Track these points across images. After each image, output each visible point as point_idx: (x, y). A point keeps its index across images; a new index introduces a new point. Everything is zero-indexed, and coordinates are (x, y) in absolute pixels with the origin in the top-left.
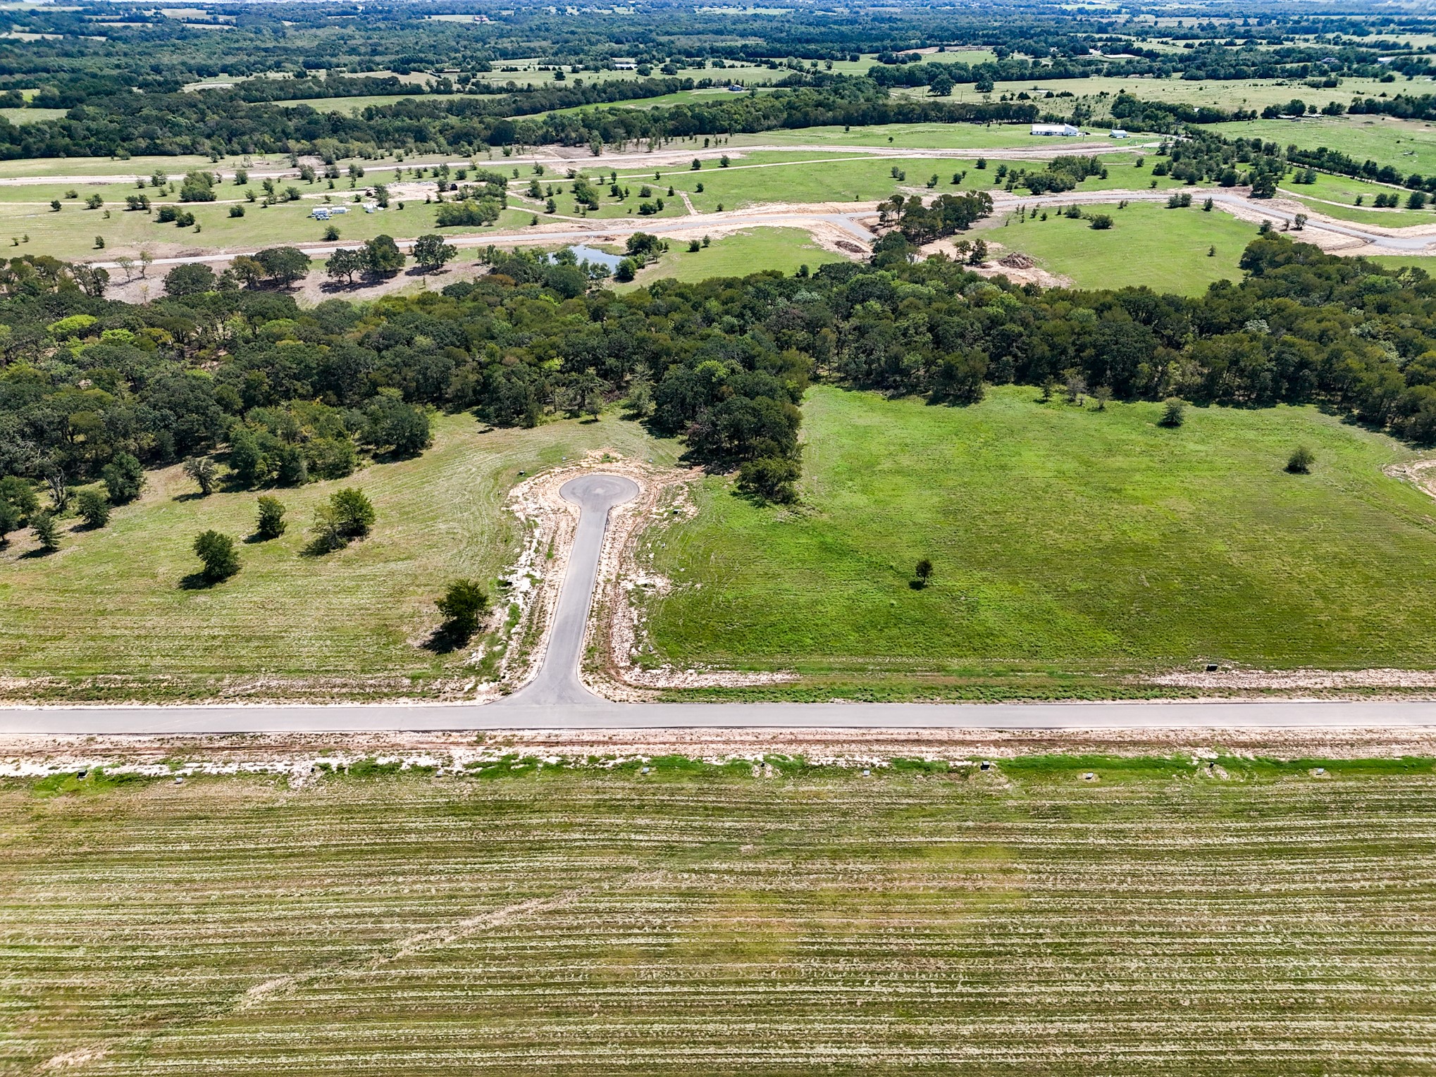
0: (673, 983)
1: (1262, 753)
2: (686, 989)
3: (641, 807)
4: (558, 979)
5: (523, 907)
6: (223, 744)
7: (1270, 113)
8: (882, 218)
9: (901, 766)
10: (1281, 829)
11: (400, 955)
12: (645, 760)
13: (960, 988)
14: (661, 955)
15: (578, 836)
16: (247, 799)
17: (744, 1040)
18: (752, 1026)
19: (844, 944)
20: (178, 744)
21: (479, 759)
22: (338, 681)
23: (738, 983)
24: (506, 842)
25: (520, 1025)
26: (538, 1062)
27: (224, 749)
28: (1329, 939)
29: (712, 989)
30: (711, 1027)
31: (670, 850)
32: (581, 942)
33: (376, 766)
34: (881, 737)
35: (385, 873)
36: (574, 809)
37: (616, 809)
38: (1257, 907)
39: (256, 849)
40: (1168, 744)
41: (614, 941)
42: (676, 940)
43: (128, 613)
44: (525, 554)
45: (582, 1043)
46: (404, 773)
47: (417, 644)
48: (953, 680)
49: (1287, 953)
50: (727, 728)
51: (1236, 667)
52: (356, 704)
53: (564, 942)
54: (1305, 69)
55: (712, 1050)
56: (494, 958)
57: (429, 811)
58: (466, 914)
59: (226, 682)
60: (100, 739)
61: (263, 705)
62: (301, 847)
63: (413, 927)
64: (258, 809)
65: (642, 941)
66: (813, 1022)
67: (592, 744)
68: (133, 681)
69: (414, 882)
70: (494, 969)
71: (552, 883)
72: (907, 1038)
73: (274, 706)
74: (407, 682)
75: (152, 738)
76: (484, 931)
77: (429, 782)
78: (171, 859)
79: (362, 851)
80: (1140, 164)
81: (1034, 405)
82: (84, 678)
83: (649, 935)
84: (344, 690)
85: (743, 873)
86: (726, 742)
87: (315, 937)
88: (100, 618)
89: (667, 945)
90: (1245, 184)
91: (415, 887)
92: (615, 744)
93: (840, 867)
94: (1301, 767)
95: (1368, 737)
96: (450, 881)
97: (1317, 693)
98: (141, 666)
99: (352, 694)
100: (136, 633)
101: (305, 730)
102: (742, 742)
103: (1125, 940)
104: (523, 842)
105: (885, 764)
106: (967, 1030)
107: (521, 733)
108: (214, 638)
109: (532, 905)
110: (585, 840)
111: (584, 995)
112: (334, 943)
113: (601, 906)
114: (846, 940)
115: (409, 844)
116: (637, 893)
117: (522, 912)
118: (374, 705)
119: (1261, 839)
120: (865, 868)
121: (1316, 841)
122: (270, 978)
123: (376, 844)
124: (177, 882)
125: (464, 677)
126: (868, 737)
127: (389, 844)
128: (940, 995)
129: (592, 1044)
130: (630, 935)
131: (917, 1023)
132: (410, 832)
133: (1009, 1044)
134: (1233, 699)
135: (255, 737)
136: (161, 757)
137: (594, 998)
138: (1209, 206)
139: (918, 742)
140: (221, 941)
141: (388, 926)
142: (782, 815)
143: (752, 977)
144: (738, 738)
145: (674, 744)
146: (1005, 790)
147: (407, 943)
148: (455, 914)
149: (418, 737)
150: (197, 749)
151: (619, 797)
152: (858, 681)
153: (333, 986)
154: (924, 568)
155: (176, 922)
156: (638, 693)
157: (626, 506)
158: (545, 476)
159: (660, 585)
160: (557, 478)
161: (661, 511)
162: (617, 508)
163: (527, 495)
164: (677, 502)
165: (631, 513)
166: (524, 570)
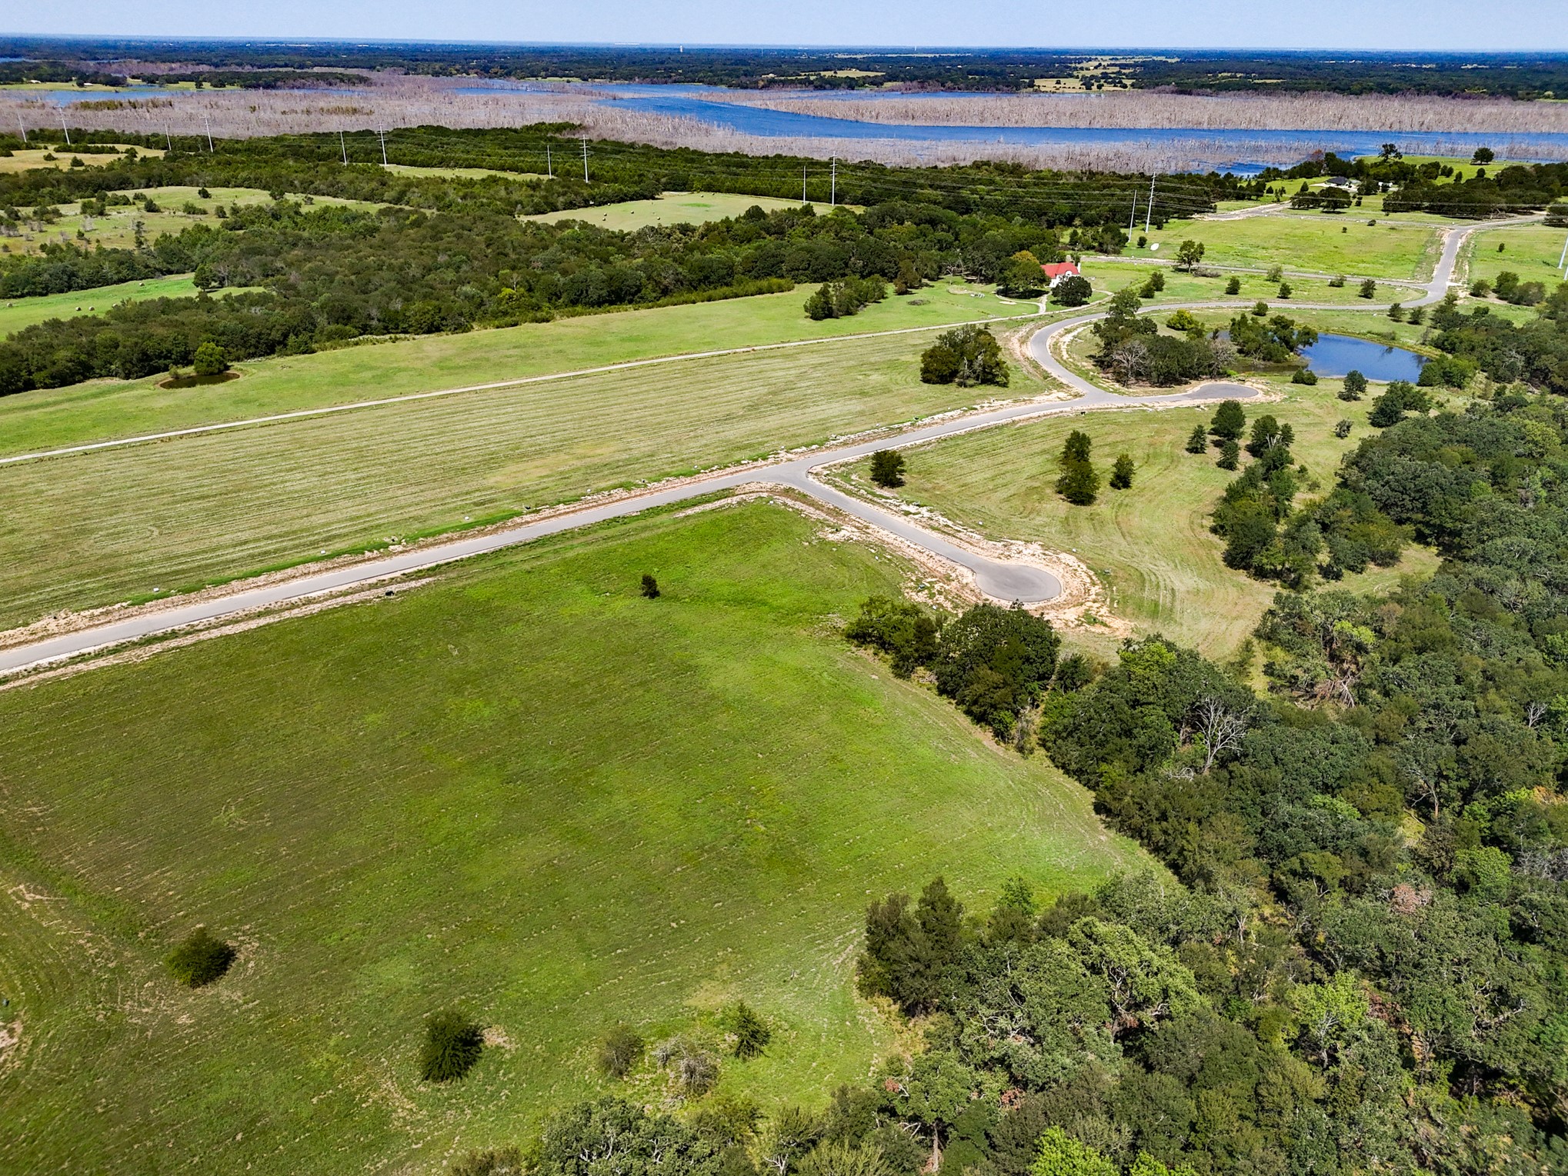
1: (360, 557)
40: (421, 547)
44: (950, 523)
51: (370, 601)
97: (309, 602)
134: (374, 580)
156: (747, 491)
157: (968, 577)
158: (1088, 580)
159: (830, 536)
160: (1076, 583)
161: (937, 587)
162: (970, 573)
163: (1055, 559)
164: (941, 599)
165: (954, 575)
166: (927, 514)
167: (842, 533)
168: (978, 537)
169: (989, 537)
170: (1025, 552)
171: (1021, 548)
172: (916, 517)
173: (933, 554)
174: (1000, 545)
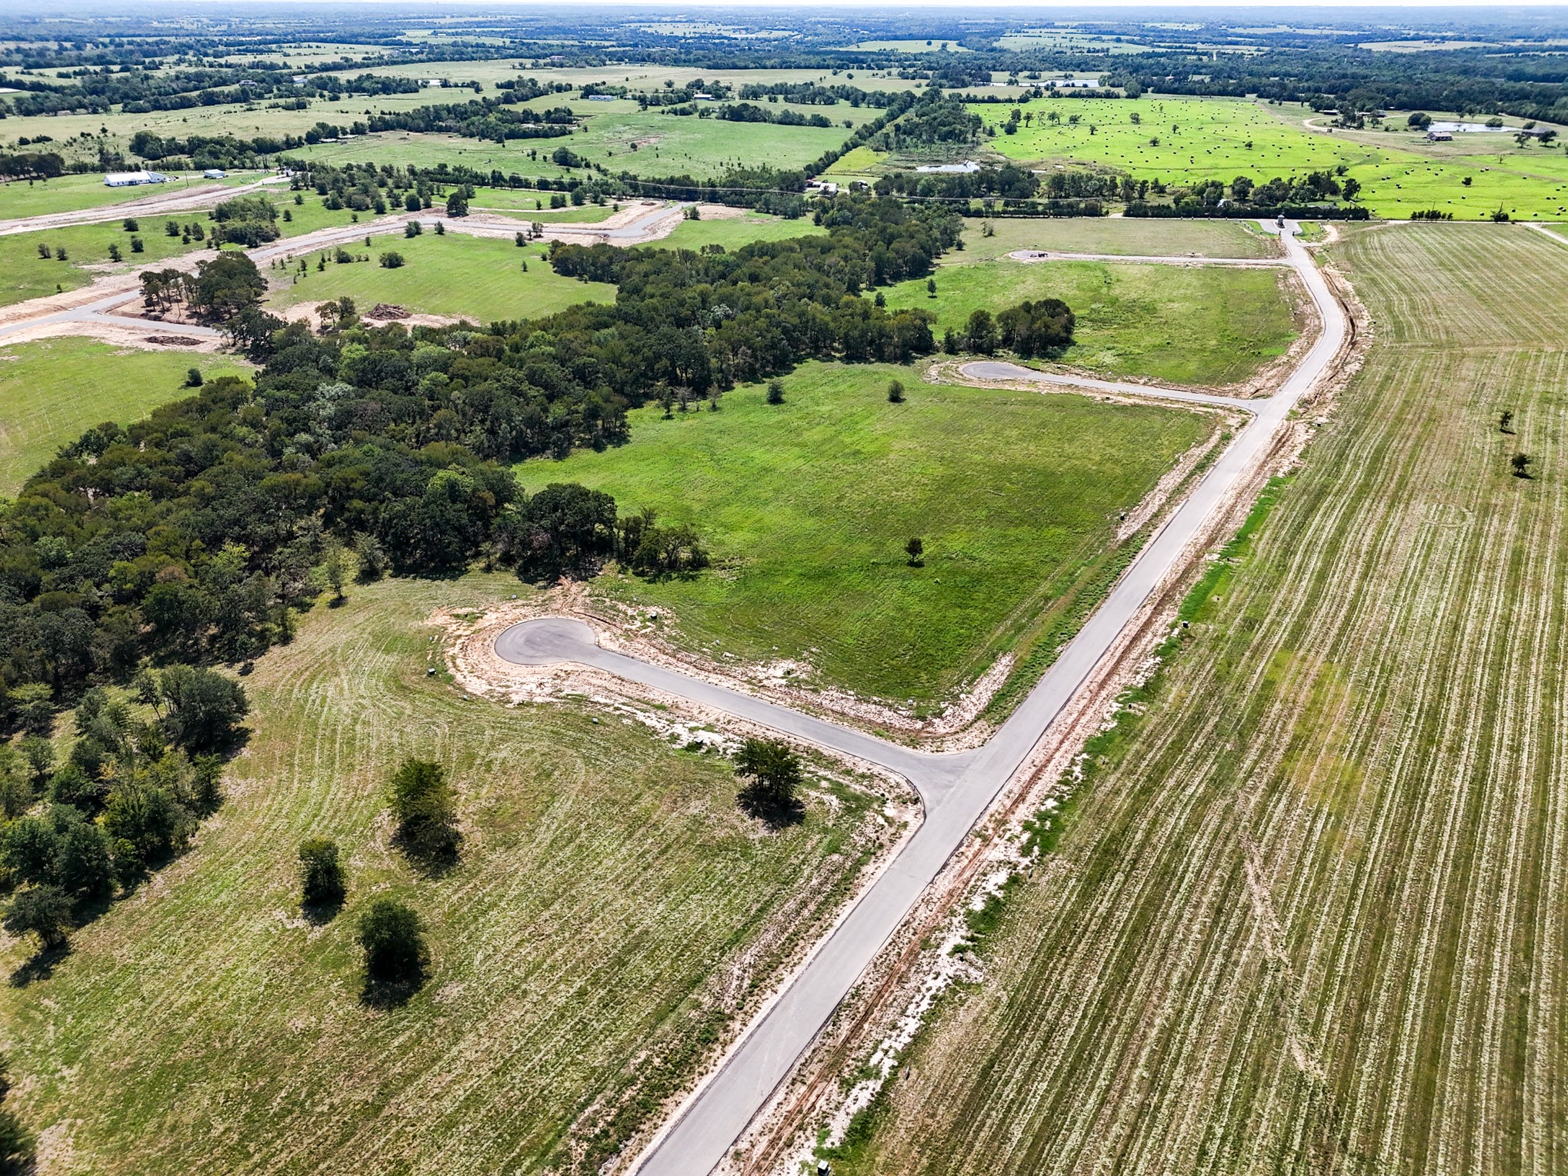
0: (1373, 825)
2: (1382, 820)
3: (1149, 778)
4: (1351, 879)
5: (1251, 873)
6: (846, 1027)
7: (312, 138)
8: (149, 303)
9: (1167, 653)
10: (1300, 567)
11: (1285, 960)
12: (1085, 756)
13: (1414, 715)
14: (1339, 821)
15: (1172, 821)
16: (980, 1021)
17: (1441, 811)
18: (1428, 805)
19: (1355, 743)
20: (816, 1068)
21: (1017, 844)
22: (791, 905)
23: (1382, 795)
24: (1158, 860)
25: (1397, 911)
26: (1440, 911)
27: (859, 1026)
28: (1403, 594)
29: (1386, 809)
30: (1424, 822)
31: (1217, 783)
32: (1310, 856)
33: (984, 913)
34: (1121, 649)
35: (1166, 947)
36: (1133, 812)
37: (1146, 791)
38: (1367, 602)
39: (1079, 1028)
41: (1315, 839)
42: (1326, 809)
43: (409, 1079)
44: (640, 716)
45: (1426, 885)
46: (1008, 898)
47: (763, 832)
48: (1064, 601)
49: (1409, 611)
50: (1064, 706)
51: (1126, 512)
52: (850, 905)
53: (1307, 862)
54: (244, 91)
55: (1448, 828)
56: (1311, 904)
57: (1086, 896)
58: (1247, 908)
59: (707, 1000)
60: (743, 1146)
61: (789, 979)
62: (1094, 992)
63: (1251, 942)
64: (1004, 1017)
65: (1319, 825)
66: (1430, 779)
67: (1035, 778)
68: (620, 1092)
69: (1188, 928)
70: (1326, 909)
71: (1227, 850)
72: (1455, 750)
73: (798, 970)
74: (836, 857)
75: (782, 1091)
76: (1275, 902)
77: (1033, 884)
78: (1057, 1101)
79: (1123, 952)
80: (299, 201)
81: (669, 422)
82: (560, 1147)
83: (1314, 821)
84: (812, 907)
85: (1261, 756)
86: (1082, 713)
87: (1240, 1011)
88: (386, 1112)
89: (1329, 815)
90: (428, 206)
91: (1196, 928)
92: (1045, 766)
93: (1272, 715)
94: (1242, 538)
95: (1224, 510)
96: (1197, 906)
97: (1170, 503)
98: (585, 1079)
99: (822, 903)
100: (485, 1071)
101: (874, 949)
102: (1086, 707)
103: (1384, 648)
104: (1163, 851)
105: (1158, 659)
106: (1450, 727)
107: (992, 809)
108: (582, 993)
109: (1250, 869)
110: (1179, 818)
111: (1372, 870)
112: (1253, 999)
113: (1270, 832)
114: (1352, 739)
115: (1129, 919)
116: (1262, 809)
117: (1258, 877)
118: (862, 892)
119: (1308, 576)
120: (1278, 705)
121: (1315, 563)
122: (1289, 1051)
123: (1117, 941)
124: (1103, 1103)
125: (862, 818)
126: (1118, 654)
127: (1122, 932)
128: (1417, 723)
129: (1427, 880)
130: (1311, 830)
131: (1440, 742)
132: (1110, 913)
133: (1465, 717)
135: (857, 994)
136: (834, 1086)
137: (1377, 866)
138: (440, 230)
139: (1136, 639)
140: (1219, 1080)
141: (1243, 959)
142: (1198, 718)
143: (1378, 788)
144: (1081, 707)
145: (1066, 737)
146: (1215, 630)
147: (1270, 953)
148: (1245, 914)
149: (949, 875)
150: (842, 1052)
151: (1130, 784)
152: (1039, 632)
153: (1314, 1010)
154: (915, 547)
155: (1172, 1114)
156: (974, 731)
157: (604, 638)
158: (458, 661)
159: (793, 666)
160: (474, 657)
161: (638, 624)
162: (603, 643)
163: (494, 683)
164: (630, 612)
165: (622, 640)
166: (678, 729)
167: (780, 673)
168: (597, 698)
169: (580, 700)
170: (534, 686)
171: (538, 691)
172: (693, 724)
173: (653, 663)
174: (567, 691)
